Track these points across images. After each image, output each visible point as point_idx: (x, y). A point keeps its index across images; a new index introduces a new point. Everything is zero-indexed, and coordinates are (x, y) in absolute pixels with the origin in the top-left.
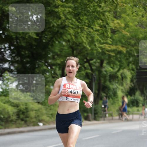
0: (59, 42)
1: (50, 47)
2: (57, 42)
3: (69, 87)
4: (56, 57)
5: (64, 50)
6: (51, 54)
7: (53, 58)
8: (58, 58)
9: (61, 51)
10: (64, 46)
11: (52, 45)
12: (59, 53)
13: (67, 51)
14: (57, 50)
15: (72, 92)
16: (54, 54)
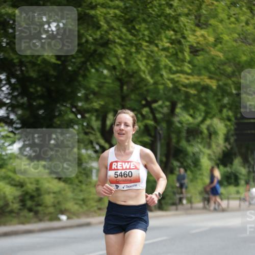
0: (97, 70)
1: (80, 79)
2: (93, 70)
3: (116, 168)
4: (91, 96)
5: (107, 85)
6: (83, 92)
7: (86, 99)
8: (95, 100)
9: (100, 87)
10: (105, 77)
11: (85, 76)
12: (96, 89)
13: (111, 85)
14: (93, 85)
15: (123, 174)
16: (87, 92)
